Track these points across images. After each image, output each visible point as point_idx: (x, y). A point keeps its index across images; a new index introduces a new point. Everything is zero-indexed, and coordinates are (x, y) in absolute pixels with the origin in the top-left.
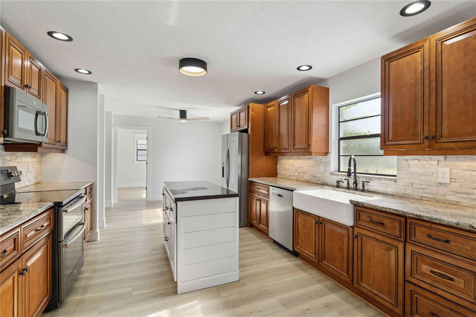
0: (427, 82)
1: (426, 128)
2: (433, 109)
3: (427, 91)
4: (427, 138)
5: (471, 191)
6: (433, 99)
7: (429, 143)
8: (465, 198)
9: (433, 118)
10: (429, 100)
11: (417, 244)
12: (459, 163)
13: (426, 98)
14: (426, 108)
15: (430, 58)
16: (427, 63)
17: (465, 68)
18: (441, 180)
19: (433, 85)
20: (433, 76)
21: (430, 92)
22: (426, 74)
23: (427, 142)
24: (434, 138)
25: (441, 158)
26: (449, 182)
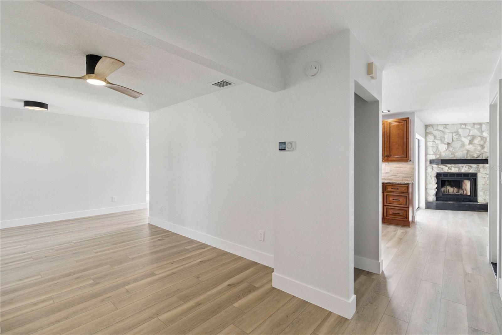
0: (386, 136)
1: (386, 152)
2: (388, 146)
3: (386, 140)
4: (386, 156)
5: (397, 174)
6: (388, 143)
7: (387, 158)
8: (395, 177)
9: (388, 149)
10: (387, 143)
11: (389, 192)
12: (393, 165)
13: (386, 142)
14: (386, 145)
15: (387, 128)
16: (386, 130)
17: (398, 134)
18: (387, 171)
19: (388, 138)
20: (388, 135)
21: (387, 140)
22: (386, 133)
23: (386, 158)
24: (389, 156)
25: (387, 163)
26: (389, 172)
